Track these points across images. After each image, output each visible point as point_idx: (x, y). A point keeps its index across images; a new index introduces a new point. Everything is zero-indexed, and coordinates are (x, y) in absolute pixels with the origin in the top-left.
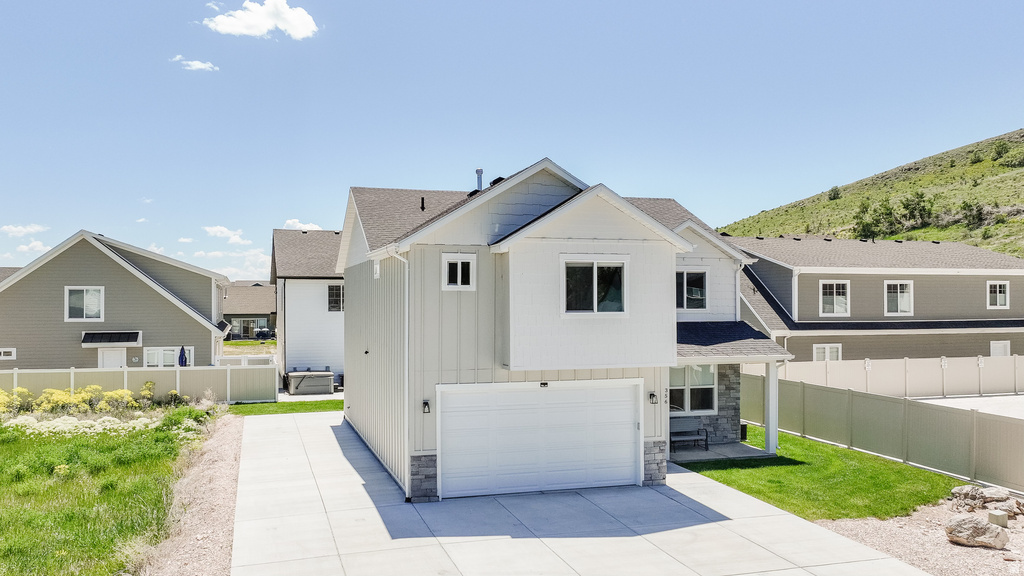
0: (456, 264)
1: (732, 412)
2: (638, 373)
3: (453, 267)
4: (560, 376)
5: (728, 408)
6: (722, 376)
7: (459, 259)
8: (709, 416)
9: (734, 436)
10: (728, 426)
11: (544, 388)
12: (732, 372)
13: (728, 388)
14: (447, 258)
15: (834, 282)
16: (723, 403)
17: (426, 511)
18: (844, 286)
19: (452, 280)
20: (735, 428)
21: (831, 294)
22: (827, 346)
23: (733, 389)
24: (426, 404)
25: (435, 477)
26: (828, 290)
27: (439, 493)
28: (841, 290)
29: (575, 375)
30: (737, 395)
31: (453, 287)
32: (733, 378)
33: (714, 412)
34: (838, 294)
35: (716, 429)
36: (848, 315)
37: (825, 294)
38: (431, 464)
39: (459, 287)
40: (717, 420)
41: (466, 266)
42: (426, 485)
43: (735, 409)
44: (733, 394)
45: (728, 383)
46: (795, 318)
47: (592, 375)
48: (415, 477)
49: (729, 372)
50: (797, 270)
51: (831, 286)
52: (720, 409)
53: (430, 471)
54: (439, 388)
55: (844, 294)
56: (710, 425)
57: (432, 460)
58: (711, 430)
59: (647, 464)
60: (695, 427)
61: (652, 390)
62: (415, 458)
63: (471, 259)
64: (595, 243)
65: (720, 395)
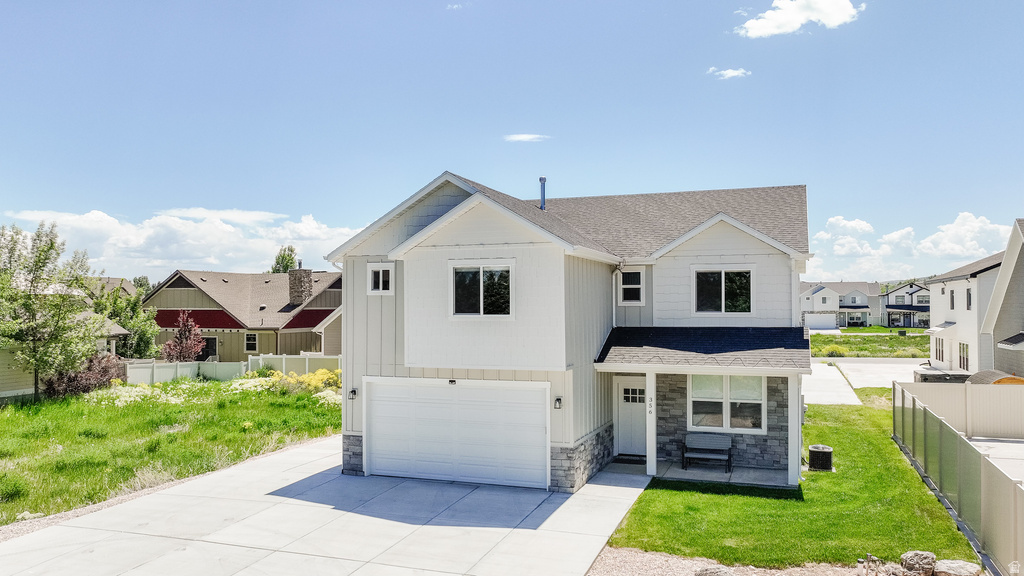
0: (378, 273)
2: (546, 376)
3: (376, 275)
4: (468, 375)
6: (772, 391)
7: (380, 267)
8: (754, 436)
10: (780, 449)
11: (452, 386)
12: (785, 387)
14: (371, 267)
16: (774, 422)
17: (353, 483)
19: (376, 286)
24: (354, 392)
25: (361, 454)
27: (365, 469)
29: (483, 375)
31: (376, 292)
33: (763, 431)
35: (763, 451)
38: (358, 443)
39: (381, 292)
40: (766, 441)
41: (386, 273)
42: (354, 461)
47: (498, 376)
48: (346, 453)
49: (781, 386)
52: (770, 428)
53: (357, 449)
54: (366, 379)
56: (755, 446)
57: (358, 439)
58: (757, 451)
59: (553, 469)
60: (726, 445)
61: (560, 394)
62: (346, 437)
63: (390, 267)
64: (481, 248)
65: (769, 412)
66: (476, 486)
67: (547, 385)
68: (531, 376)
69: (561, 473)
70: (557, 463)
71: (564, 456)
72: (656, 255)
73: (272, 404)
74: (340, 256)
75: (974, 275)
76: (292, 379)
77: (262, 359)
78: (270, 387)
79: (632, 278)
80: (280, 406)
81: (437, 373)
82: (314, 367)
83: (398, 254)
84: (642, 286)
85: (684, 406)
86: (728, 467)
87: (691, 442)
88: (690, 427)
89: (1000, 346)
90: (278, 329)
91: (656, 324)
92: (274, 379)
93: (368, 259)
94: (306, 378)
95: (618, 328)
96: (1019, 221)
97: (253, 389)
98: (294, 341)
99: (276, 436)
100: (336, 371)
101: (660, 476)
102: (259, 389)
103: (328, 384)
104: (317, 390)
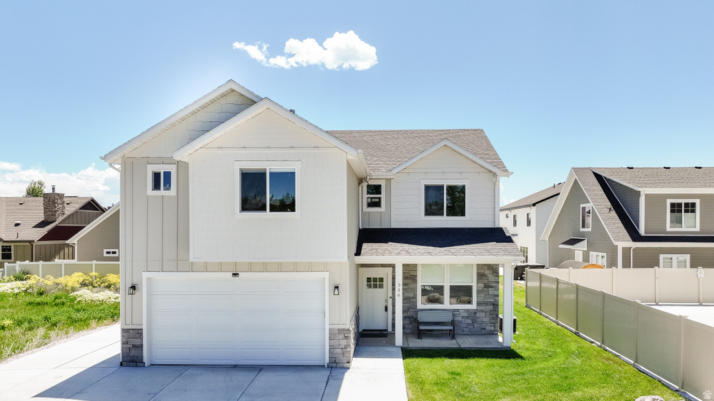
0: (159, 174)
1: (491, 307)
2: (324, 267)
3: (157, 176)
4: (251, 267)
5: (487, 304)
6: (481, 276)
7: (161, 169)
8: (467, 310)
9: (493, 328)
10: (486, 320)
11: (235, 278)
12: (491, 272)
13: (487, 286)
14: (152, 169)
15: (683, 201)
16: (481, 300)
18: (693, 205)
19: (156, 186)
20: (493, 321)
21: (680, 211)
22: (674, 256)
23: (492, 287)
24: (133, 287)
25: (141, 346)
26: (676, 208)
27: (145, 359)
28: (690, 208)
29: (265, 267)
30: (495, 293)
31: (156, 193)
32: (491, 278)
33: (473, 306)
34: (686, 211)
35: (474, 321)
36: (698, 229)
37: (672, 211)
38: (138, 336)
39: (162, 192)
40: (475, 313)
41: (167, 175)
42: (133, 353)
43: (494, 305)
44: (491, 291)
45: (486, 281)
46: (642, 231)
47: (279, 268)
48: (125, 346)
49: (487, 272)
50: (645, 191)
51: (680, 205)
52: (479, 304)
53: (137, 342)
54: (145, 275)
55: (693, 211)
56: (468, 317)
57: (138, 333)
58: (469, 321)
59: (332, 348)
60: (448, 318)
61: (337, 283)
62: (124, 331)
63: (172, 169)
64: (267, 151)
65: (478, 292)
66: (259, 368)
67: (326, 275)
68: (310, 267)
69: (339, 351)
70: (335, 343)
71: (342, 336)
72: (395, 171)
73: (30, 303)
74: (118, 156)
75: (534, 205)
76: (49, 281)
77: (19, 266)
78: (27, 289)
79: (376, 189)
80: (39, 304)
81: (220, 267)
82: (70, 271)
83: (183, 155)
84: (383, 196)
85: (415, 290)
86: (452, 335)
87: (422, 317)
88: (420, 306)
89: (561, 246)
90: (33, 241)
91: (394, 226)
92: (30, 282)
93: (149, 161)
94: (62, 280)
95: (364, 229)
96: (573, 168)
97: (10, 291)
98: (48, 251)
99: (41, 331)
100: (91, 274)
101: (406, 346)
102: (16, 291)
103: (84, 285)
104: (73, 290)
